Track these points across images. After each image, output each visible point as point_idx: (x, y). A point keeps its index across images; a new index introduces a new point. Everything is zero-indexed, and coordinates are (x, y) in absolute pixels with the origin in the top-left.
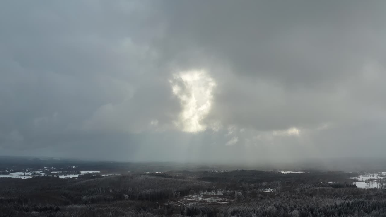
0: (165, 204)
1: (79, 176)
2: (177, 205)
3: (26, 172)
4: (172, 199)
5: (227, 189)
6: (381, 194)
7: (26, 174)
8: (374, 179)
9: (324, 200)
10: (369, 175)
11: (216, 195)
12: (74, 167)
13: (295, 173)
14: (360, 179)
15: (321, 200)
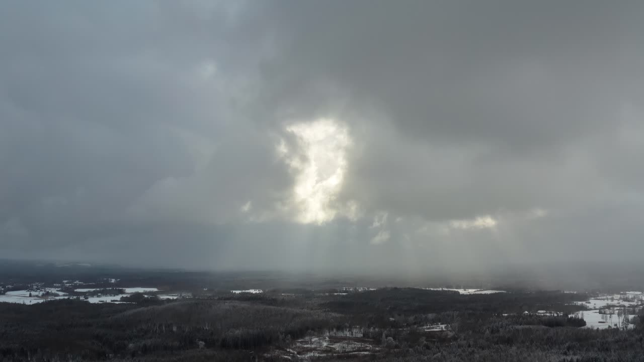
0: (265, 355)
1: (121, 298)
2: (286, 357)
3: (34, 290)
4: (277, 344)
5: (369, 327)
6: (625, 340)
7: (33, 293)
8: (614, 306)
9: (530, 355)
10: (605, 297)
11: (351, 336)
12: (113, 281)
13: (481, 294)
14: (591, 306)
15: (525, 355)
